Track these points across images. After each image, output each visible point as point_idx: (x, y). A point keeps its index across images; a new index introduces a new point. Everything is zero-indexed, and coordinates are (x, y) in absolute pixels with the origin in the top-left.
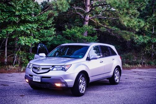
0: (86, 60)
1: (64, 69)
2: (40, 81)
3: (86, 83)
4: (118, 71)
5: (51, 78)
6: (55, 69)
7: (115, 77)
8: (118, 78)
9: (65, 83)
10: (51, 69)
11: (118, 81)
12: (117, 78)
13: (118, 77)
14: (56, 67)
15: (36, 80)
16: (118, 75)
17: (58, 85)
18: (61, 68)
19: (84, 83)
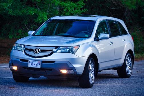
0: (95, 40)
1: (72, 51)
2: (39, 67)
3: (95, 72)
4: (130, 58)
5: (55, 63)
6: (59, 51)
7: (127, 66)
8: (130, 69)
9: (74, 69)
10: (54, 50)
11: (130, 73)
12: (128, 68)
13: (130, 67)
14: (61, 48)
15: (34, 65)
16: (130, 63)
17: (64, 71)
18: (68, 50)
19: (93, 71)
